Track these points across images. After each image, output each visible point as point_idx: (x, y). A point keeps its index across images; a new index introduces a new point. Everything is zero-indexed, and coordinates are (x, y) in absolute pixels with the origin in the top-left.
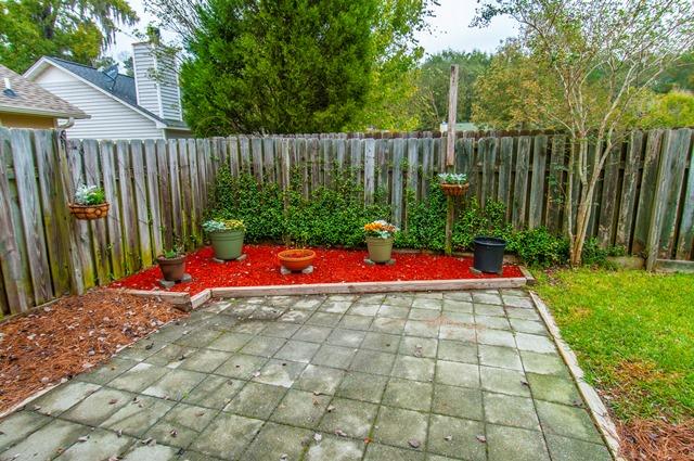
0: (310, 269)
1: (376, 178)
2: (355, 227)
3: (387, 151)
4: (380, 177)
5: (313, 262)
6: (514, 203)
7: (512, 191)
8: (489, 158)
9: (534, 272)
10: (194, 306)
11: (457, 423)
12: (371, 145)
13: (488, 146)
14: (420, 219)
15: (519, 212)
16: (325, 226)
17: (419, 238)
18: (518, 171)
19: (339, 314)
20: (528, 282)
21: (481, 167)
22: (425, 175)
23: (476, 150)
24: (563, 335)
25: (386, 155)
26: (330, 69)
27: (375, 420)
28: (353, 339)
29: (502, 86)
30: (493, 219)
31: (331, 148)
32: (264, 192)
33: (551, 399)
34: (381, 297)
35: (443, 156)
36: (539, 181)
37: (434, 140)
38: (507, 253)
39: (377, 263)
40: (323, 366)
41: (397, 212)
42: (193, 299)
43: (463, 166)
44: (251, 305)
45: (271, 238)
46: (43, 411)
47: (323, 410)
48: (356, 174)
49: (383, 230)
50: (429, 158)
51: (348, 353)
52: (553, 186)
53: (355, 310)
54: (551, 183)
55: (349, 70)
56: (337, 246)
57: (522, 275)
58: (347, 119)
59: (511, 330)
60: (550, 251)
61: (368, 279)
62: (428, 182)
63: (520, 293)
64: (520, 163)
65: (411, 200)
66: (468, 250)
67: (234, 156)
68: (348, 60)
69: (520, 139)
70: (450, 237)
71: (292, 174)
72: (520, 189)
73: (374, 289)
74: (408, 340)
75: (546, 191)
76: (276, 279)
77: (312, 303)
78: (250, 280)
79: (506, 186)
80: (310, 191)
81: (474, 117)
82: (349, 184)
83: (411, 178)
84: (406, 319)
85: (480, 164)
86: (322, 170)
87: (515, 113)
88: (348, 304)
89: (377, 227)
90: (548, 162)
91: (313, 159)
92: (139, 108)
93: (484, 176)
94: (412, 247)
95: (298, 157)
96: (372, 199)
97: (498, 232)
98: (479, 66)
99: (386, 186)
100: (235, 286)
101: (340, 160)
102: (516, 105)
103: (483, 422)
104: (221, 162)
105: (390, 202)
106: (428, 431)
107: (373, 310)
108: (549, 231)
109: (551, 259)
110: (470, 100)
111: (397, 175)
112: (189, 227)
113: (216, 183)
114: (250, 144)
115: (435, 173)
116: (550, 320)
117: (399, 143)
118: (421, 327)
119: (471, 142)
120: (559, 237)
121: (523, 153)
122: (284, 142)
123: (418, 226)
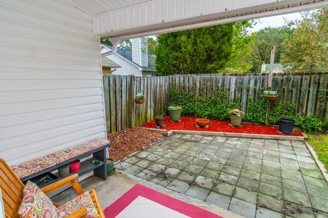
0: (208, 126)
1: (235, 92)
2: (225, 112)
3: (241, 81)
4: (237, 91)
5: (208, 124)
6: (300, 105)
7: (299, 99)
8: (288, 85)
9: (309, 135)
10: (169, 135)
11: (271, 177)
12: (234, 79)
13: (288, 80)
14: (254, 110)
15: (302, 109)
16: (212, 110)
17: (253, 118)
18: (303, 91)
19: (221, 142)
20: (305, 139)
21: (284, 88)
22: (257, 91)
23: (282, 81)
24: (319, 158)
25: (240, 83)
26: (216, 47)
27: (241, 172)
28: (229, 150)
29: (299, 44)
30: (289, 111)
31: (216, 80)
32: (188, 96)
33: (310, 175)
34: (238, 139)
35: (266, 83)
36: (313, 95)
37: (262, 77)
38: (296, 126)
39: (235, 126)
40: (219, 156)
41: (243, 106)
42: (169, 132)
43: (275, 87)
44: (188, 137)
45: (189, 114)
46: (139, 157)
47: (222, 167)
48: (226, 90)
49: (238, 113)
50: (260, 84)
51: (227, 154)
52: (321, 98)
53: (227, 142)
54: (319, 96)
55: (224, 47)
56: (217, 119)
57: (302, 136)
58: (222, 67)
59: (295, 154)
60: (318, 126)
61: (232, 132)
62: (258, 94)
63: (301, 143)
64: (304, 87)
65: (250, 101)
66: (276, 124)
67: (177, 82)
68: (223, 43)
69: (304, 76)
70: (268, 118)
71: (200, 90)
72: (303, 98)
73: (234, 136)
74: (250, 153)
75: (317, 99)
76: (195, 129)
77: (210, 138)
78: (185, 128)
79: (296, 97)
80: (206, 97)
81: (281, 61)
82: (223, 94)
83: (251, 93)
84: (249, 146)
85: (284, 87)
86: (212, 89)
87: (306, 58)
88: (224, 140)
89: (236, 112)
90: (318, 87)
91: (208, 84)
92: (133, 62)
93: (286, 92)
94: (250, 121)
95: (202, 83)
96: (233, 101)
97: (291, 117)
98: (286, 33)
99: (239, 95)
100: (181, 130)
101: (220, 84)
102: (307, 54)
103: (281, 177)
104: (172, 85)
105: (241, 102)
106: (260, 177)
107: (235, 142)
108: (317, 118)
109: (318, 130)
110: (279, 52)
111: (244, 91)
112: (161, 108)
113: (170, 93)
114: (184, 78)
115: (262, 91)
116: (314, 153)
117: (246, 78)
118: (255, 150)
119: (280, 78)
120: (323, 121)
121: (305, 83)
122: (197, 77)
123: (253, 112)
